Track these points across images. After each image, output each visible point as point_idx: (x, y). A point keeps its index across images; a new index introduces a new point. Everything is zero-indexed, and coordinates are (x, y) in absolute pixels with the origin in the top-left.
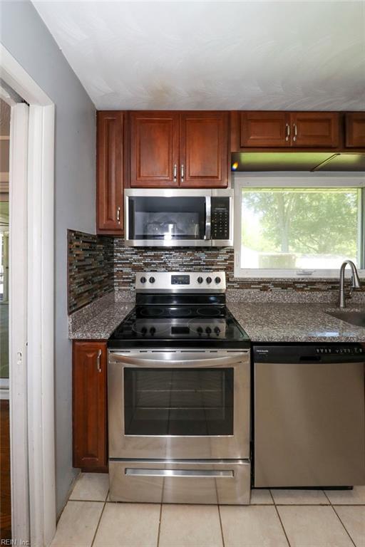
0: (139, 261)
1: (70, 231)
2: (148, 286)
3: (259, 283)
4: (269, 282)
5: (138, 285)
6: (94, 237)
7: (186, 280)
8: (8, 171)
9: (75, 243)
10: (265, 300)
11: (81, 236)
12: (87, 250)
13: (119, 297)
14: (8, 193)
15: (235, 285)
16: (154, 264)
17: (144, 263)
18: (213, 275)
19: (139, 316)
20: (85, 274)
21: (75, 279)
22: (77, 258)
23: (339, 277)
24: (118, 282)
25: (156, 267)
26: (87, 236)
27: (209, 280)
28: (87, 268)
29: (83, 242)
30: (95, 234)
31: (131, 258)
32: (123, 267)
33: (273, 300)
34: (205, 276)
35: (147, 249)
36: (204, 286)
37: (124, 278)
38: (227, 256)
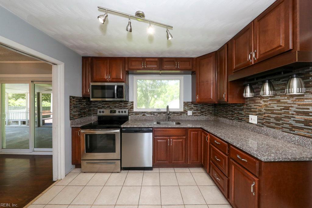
0: (100, 105)
1: (70, 96)
2: (102, 114)
3: (142, 113)
4: (145, 113)
5: (99, 114)
6: (81, 98)
7: (115, 112)
8: (52, 74)
9: (72, 100)
10: (144, 119)
11: (75, 97)
12: (78, 102)
13: (93, 118)
14: (52, 81)
15: (134, 114)
16: (105, 106)
17: (102, 106)
18: (124, 110)
19: (99, 124)
20: (77, 109)
21: (72, 110)
22: (74, 104)
23: (166, 111)
24: (93, 113)
25: (106, 108)
26: (77, 97)
27: (122, 112)
28: (77, 107)
29: (76, 99)
30: (82, 96)
31: (97, 104)
32: (95, 108)
33: (146, 119)
34: (121, 110)
35: (103, 101)
36: (121, 114)
37: (95, 112)
38: (131, 104)
